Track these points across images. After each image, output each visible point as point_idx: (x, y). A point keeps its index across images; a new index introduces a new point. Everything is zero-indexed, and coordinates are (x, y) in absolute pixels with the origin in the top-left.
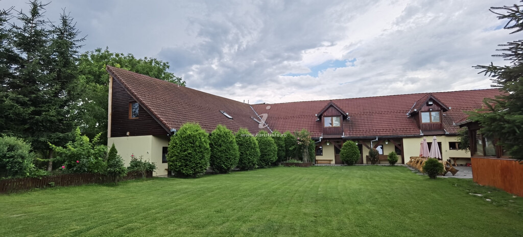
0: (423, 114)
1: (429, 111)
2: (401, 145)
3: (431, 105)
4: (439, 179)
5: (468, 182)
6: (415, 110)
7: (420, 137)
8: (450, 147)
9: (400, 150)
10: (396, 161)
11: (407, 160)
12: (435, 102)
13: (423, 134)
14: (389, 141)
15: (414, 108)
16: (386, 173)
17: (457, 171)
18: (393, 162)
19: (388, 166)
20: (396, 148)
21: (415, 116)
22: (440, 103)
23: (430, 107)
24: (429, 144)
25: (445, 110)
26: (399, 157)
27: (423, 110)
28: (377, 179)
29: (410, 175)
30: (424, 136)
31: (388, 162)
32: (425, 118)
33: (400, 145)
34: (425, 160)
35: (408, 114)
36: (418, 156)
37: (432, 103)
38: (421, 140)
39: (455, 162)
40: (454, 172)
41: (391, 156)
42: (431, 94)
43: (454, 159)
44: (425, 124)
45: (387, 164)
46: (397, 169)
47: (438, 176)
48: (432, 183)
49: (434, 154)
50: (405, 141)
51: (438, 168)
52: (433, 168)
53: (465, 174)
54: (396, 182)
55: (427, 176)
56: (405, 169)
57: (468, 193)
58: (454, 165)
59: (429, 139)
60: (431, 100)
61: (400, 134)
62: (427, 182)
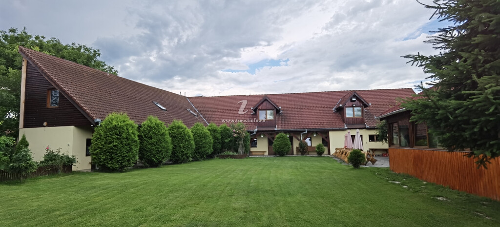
0: (347, 109)
1: (352, 106)
2: (328, 137)
3: (354, 101)
4: (362, 168)
5: (386, 170)
6: (341, 105)
7: (344, 130)
8: (370, 139)
9: (326, 142)
10: (323, 152)
11: (333, 151)
12: (357, 99)
13: (347, 128)
14: (317, 134)
15: (340, 103)
16: (315, 163)
17: (376, 160)
18: (320, 153)
19: (316, 157)
20: (323, 140)
21: (340, 110)
22: (362, 100)
23: (354, 103)
24: (353, 137)
25: (366, 106)
26: (326, 148)
27: (347, 105)
28: (306, 169)
29: (337, 165)
30: (348, 129)
31: (316, 153)
32: (349, 113)
33: (326, 137)
34: (349, 152)
35: (334, 109)
36: (343, 147)
37: (355, 99)
38: (345, 133)
39: (373, 152)
40: (373, 162)
41: (319, 147)
42: (354, 91)
43: (372, 150)
44: (349, 118)
45: (315, 154)
46: (324, 160)
47: (361, 166)
48: (356, 172)
49: (357, 145)
50: (331, 134)
51: (361, 158)
52: (356, 159)
53: (383, 164)
54: (325, 172)
55: (351, 166)
56: (332, 159)
57: (388, 181)
58: (373, 156)
59: (353, 132)
60: (355, 96)
61: (327, 127)
62: (352, 171)
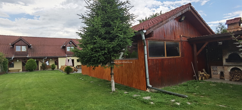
1: (70, 46)
6: (64, 45)
8: (77, 61)
10: (55, 68)
11: (60, 67)
13: (67, 56)
14: (52, 59)
21: (64, 48)
22: (74, 43)
25: (76, 46)
27: (67, 46)
31: (51, 69)
32: (68, 49)
33: (57, 61)
35: (61, 47)
36: (64, 65)
41: (53, 66)
42: (71, 39)
44: (68, 52)
46: (55, 72)
47: (70, 73)
49: (70, 64)
50: (59, 59)
52: (68, 70)
58: (78, 68)
59: (69, 58)
60: (71, 42)
61: (57, 56)
62: (66, 76)
